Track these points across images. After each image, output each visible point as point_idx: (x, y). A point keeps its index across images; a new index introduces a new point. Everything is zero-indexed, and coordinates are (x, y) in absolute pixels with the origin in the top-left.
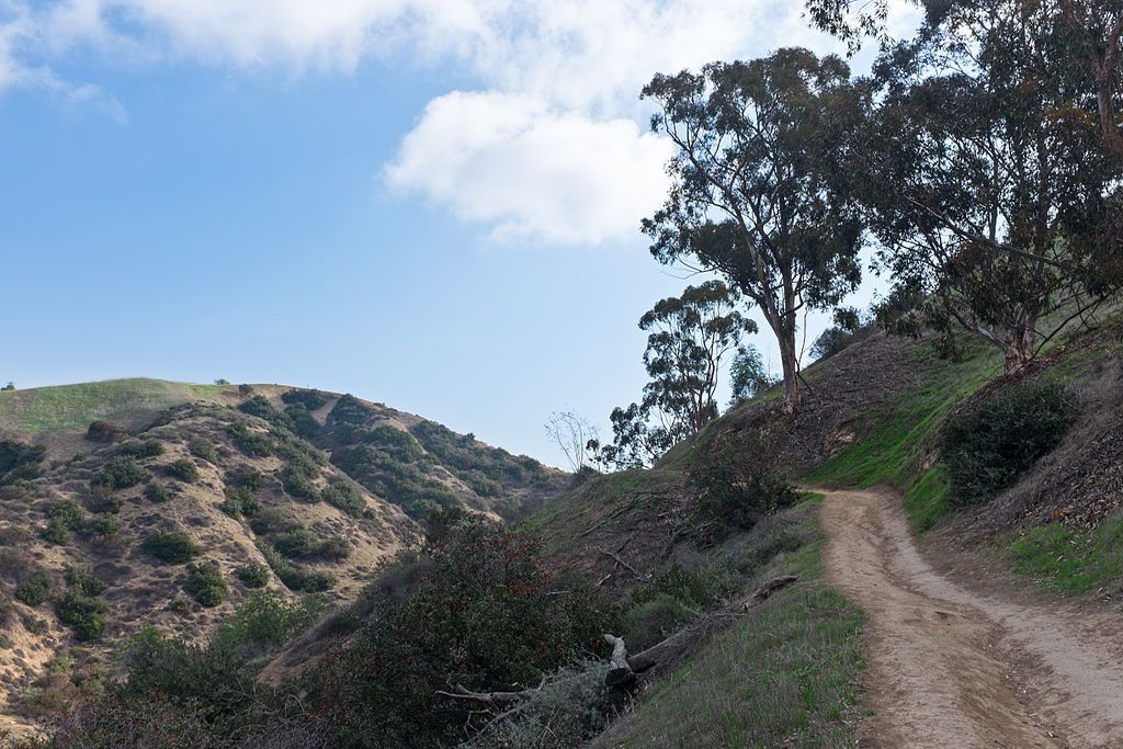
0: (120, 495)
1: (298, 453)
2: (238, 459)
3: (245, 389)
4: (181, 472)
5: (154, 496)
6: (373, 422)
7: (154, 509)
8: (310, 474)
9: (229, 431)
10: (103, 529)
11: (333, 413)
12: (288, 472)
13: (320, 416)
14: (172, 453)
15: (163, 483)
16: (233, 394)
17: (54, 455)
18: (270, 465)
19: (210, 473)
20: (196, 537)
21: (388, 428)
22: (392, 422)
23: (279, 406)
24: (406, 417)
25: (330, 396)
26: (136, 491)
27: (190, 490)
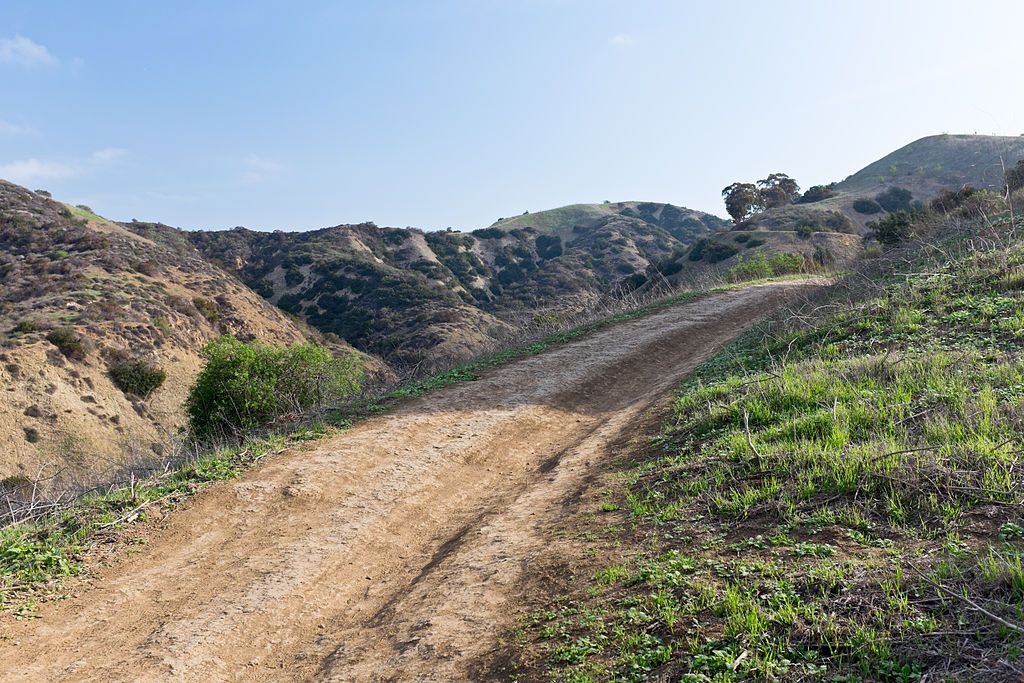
0: (603, 252)
1: (660, 233)
2: (638, 237)
3: (620, 205)
4: (621, 243)
5: (615, 251)
6: (682, 217)
7: (616, 256)
8: (666, 241)
9: (632, 225)
10: (602, 263)
11: (662, 213)
12: (658, 241)
13: (657, 215)
14: (616, 236)
15: (617, 247)
16: (615, 208)
17: (564, 240)
18: (650, 238)
19: (630, 242)
20: (634, 264)
21: (691, 219)
22: (692, 216)
23: (637, 212)
24: (697, 213)
25: (659, 205)
26: (608, 250)
27: (626, 249)
